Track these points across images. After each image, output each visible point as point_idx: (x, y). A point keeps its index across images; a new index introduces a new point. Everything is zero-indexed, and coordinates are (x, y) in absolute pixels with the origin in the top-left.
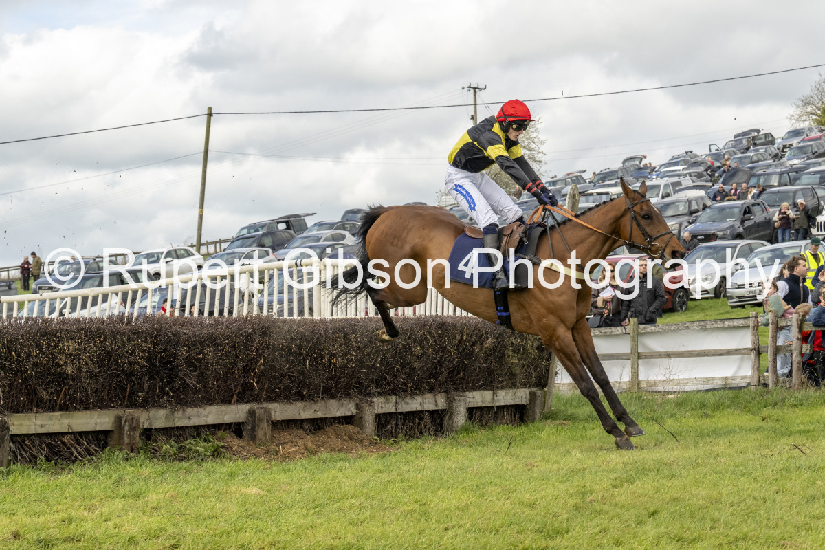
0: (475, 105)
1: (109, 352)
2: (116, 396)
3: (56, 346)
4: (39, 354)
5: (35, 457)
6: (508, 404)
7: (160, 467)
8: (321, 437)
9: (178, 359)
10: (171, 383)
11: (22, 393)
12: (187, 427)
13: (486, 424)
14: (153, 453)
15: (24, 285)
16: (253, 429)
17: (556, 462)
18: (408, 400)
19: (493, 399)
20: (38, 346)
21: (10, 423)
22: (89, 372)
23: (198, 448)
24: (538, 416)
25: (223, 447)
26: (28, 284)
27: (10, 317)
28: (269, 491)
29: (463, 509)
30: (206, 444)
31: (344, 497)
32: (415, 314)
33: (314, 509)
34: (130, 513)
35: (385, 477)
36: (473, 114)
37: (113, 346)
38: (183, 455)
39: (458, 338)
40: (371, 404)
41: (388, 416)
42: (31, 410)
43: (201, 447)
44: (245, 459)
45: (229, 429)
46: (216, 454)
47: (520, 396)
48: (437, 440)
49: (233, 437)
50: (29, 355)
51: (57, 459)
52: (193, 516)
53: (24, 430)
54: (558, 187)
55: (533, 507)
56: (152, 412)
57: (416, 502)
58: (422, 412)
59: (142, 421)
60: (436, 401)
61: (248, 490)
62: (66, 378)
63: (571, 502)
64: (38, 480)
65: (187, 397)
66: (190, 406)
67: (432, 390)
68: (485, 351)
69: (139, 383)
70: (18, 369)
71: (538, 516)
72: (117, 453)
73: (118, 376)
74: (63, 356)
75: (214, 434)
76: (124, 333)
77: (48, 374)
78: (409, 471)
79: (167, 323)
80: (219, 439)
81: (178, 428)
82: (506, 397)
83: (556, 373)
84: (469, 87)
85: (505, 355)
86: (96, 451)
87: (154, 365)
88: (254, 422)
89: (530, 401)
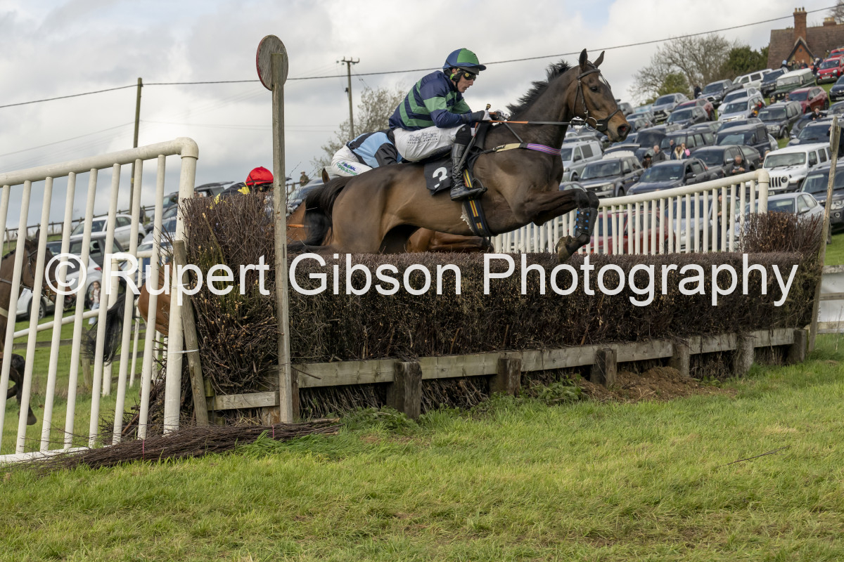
2: (496, 338)
11: (425, 335)
12: (551, 370)
16: (603, 372)
18: (709, 340)
19: (770, 338)
22: (479, 312)
24: (803, 356)
37: (498, 283)
40: (686, 344)
45: (579, 372)
47: (787, 336)
58: (718, 353)
60: (729, 342)
62: (461, 318)
66: (554, 348)
67: (726, 330)
69: (516, 324)
70: (425, 309)
75: (571, 377)
81: (546, 371)
82: (778, 337)
83: (819, 311)
88: (603, 364)
89: (795, 340)
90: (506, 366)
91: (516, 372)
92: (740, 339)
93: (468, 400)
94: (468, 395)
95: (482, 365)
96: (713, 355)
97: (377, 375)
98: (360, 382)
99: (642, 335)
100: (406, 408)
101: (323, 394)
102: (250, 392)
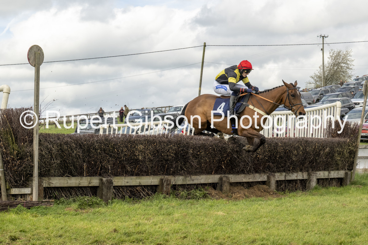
0: (323, 44)
1: (158, 150)
2: (161, 170)
3: (134, 147)
4: (127, 150)
5: (124, 196)
6: (335, 177)
7: (179, 201)
8: (251, 190)
9: (189, 154)
10: (185, 164)
11: (119, 168)
12: (192, 184)
13: (325, 186)
14: (176, 195)
15: (121, 120)
16: (221, 186)
17: (356, 204)
18: (291, 174)
19: (329, 175)
20: (126, 147)
21: (113, 181)
22: (149, 159)
23: (197, 194)
24: (348, 183)
25: (207, 194)
26: (123, 119)
27: (114, 133)
28: (228, 213)
29: (314, 224)
30: (200, 192)
31: (261, 217)
32: (294, 136)
33: (248, 222)
34: (166, 222)
35: (279, 208)
36: (322, 48)
37: (160, 148)
38: (190, 197)
39: (313, 147)
40: (274, 176)
41: (282, 182)
42: (123, 175)
43: (198, 193)
44: (217, 199)
45: (211, 185)
46: (204, 196)
47: (341, 174)
48: (303, 192)
49: (212, 189)
50: (122, 151)
51: (134, 197)
52: (194, 224)
53: (119, 184)
54: (359, 81)
55: (345, 223)
56: (177, 177)
57: (293, 220)
58: (296, 180)
59: (172, 181)
60: (303, 175)
61: (219, 213)
62: (139, 161)
63: (363, 221)
64: (125, 206)
65: (192, 171)
66: (193, 175)
67: (301, 170)
68: (326, 154)
69: (171, 164)
70: (117, 157)
71: (348, 228)
72: (160, 195)
73: (162, 161)
74: (138, 152)
75: (204, 188)
76: (165, 142)
77: (131, 160)
78: (290, 206)
79: (184, 138)
80: (206, 190)
81: (188, 185)
82: (334, 174)
83: (357, 164)
84: (321, 36)
85: (334, 156)
86: (151, 194)
87: (178, 157)
88: (222, 183)
89: (345, 176)
90: (163, 182)
91: (168, 185)
92: (309, 175)
93: (142, 195)
94: (142, 192)
95: (150, 181)
96: (290, 181)
97: (90, 183)
98: (80, 186)
100: (104, 197)
101: (62, 190)
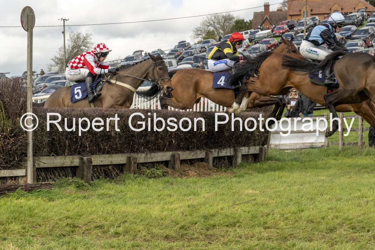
2: (126, 147)
6: (253, 153)
11: (94, 145)
16: (174, 164)
19: (248, 151)
22: (119, 135)
24: (263, 159)
40: (211, 153)
41: (214, 158)
47: (256, 150)
49: (166, 168)
53: (95, 163)
58: (225, 156)
60: (230, 152)
62: (111, 138)
69: (135, 141)
70: (94, 133)
73: (129, 137)
74: (111, 127)
82: (252, 150)
88: (174, 160)
89: (260, 152)
90: (130, 160)
91: (135, 163)
92: (235, 151)
93: (113, 175)
94: (113, 173)
96: (223, 158)
97: (72, 163)
98: (64, 166)
99: (192, 148)
100: (85, 178)
101: (47, 171)
102: (14, 169)
